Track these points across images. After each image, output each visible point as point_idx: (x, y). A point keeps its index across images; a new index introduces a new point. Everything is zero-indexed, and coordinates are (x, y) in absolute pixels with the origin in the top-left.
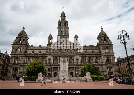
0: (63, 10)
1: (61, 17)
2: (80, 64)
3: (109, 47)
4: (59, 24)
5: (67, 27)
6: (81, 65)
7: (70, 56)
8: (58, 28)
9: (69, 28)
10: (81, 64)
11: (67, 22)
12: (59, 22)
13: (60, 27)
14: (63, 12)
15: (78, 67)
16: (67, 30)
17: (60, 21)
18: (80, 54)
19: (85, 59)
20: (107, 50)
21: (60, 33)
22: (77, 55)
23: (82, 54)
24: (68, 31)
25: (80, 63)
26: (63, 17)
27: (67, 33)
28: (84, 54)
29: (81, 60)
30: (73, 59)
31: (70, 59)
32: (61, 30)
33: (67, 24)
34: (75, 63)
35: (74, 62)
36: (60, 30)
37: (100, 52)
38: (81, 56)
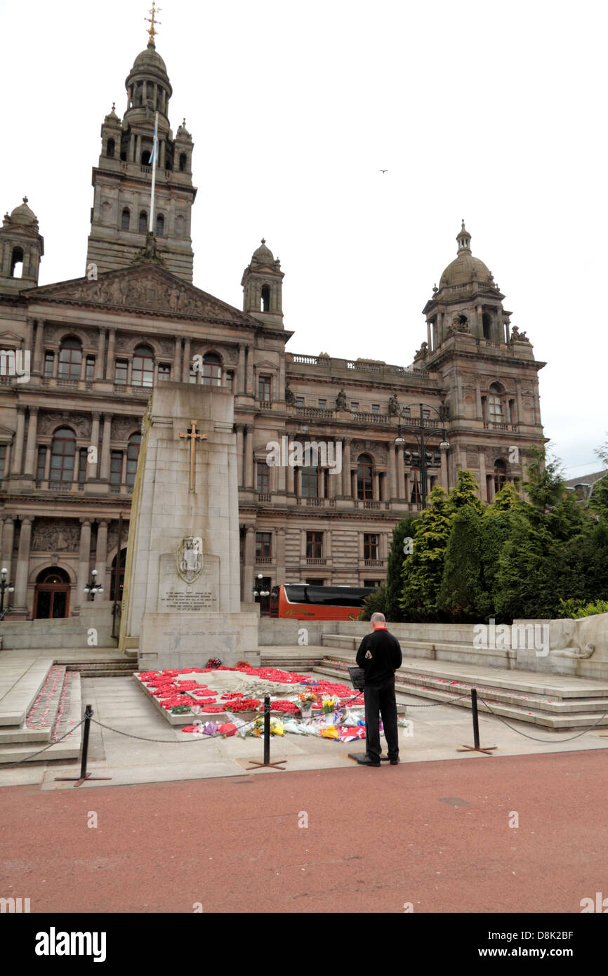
0: (152, 32)
1: (133, 85)
2: (282, 500)
3: (517, 381)
4: (109, 145)
5: (177, 177)
6: (289, 513)
8: (96, 172)
9: (194, 192)
10: (292, 501)
11: (184, 135)
12: (111, 120)
13: (116, 166)
14: (151, 45)
15: (267, 525)
16: (183, 204)
17: (121, 116)
18: (290, 421)
20: (494, 407)
21: (112, 217)
22: (262, 424)
24: (188, 210)
25: (286, 493)
26: (144, 89)
27: (177, 237)
28: (322, 424)
29: (297, 469)
32: (127, 196)
33: (185, 160)
36: (112, 194)
37: (446, 413)
38: (298, 436)
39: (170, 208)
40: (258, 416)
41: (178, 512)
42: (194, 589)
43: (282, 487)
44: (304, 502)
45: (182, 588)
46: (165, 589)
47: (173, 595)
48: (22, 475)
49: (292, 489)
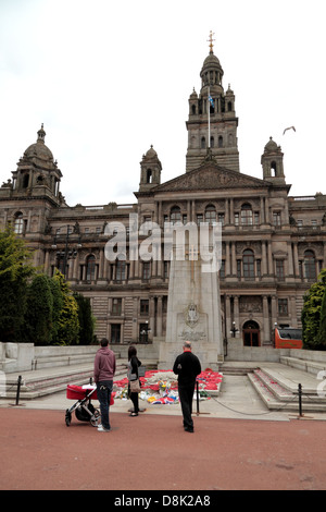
0: (211, 46)
1: (203, 75)
2: (292, 280)
4: (193, 108)
5: (228, 115)
6: (297, 287)
7: (245, 242)
8: (187, 123)
9: (237, 120)
10: (299, 280)
11: (230, 92)
12: (193, 96)
13: (197, 118)
14: (211, 52)
15: (283, 295)
16: (231, 128)
17: (198, 93)
18: (293, 235)
19: (319, 257)
21: (197, 143)
22: (276, 238)
23: (306, 235)
24: (233, 135)
25: (294, 276)
26: (209, 75)
27: (229, 145)
28: (314, 234)
29: (301, 261)
30: (257, 257)
31: (240, 257)
32: (203, 131)
33: (231, 106)
34: (268, 275)
35: (264, 271)
36: (196, 132)
38: (299, 244)
39: (224, 132)
40: (273, 234)
41: (186, 292)
42: (195, 330)
43: (292, 273)
44: (306, 281)
45: (189, 330)
46: (180, 330)
47: (184, 334)
48: (157, 276)
49: (298, 273)
